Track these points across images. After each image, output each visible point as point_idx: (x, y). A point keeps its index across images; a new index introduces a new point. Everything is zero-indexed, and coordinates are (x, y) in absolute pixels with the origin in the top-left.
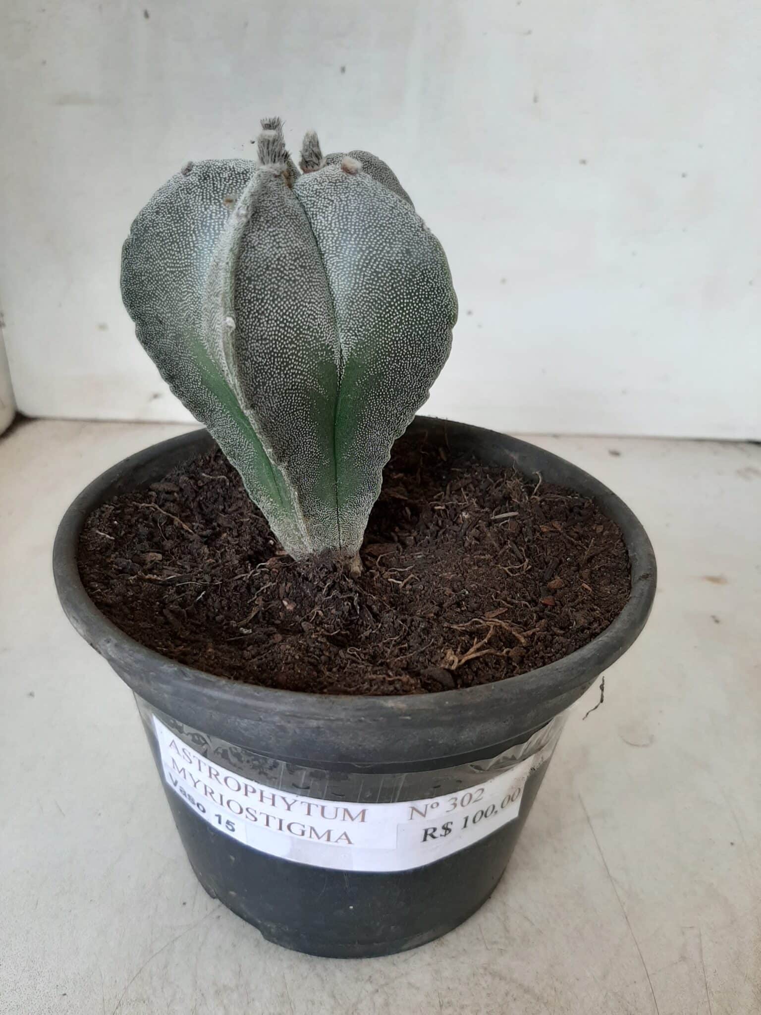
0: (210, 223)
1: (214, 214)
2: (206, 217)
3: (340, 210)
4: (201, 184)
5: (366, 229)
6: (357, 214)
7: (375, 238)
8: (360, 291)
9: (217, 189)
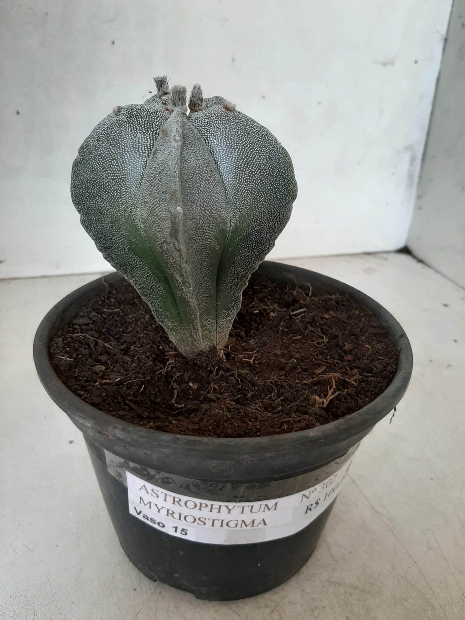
0: (139, 146)
1: (140, 140)
2: (136, 142)
3: (226, 134)
4: (128, 121)
5: (244, 145)
6: (237, 136)
7: (250, 150)
8: (242, 184)
9: (140, 123)
